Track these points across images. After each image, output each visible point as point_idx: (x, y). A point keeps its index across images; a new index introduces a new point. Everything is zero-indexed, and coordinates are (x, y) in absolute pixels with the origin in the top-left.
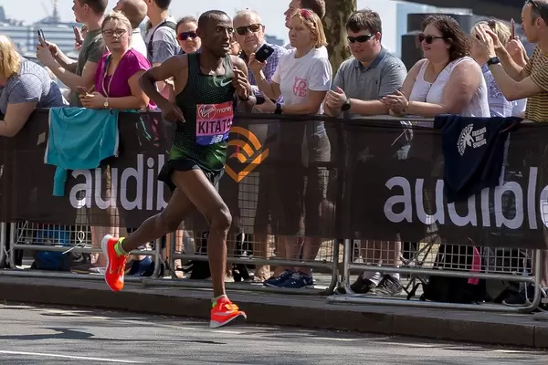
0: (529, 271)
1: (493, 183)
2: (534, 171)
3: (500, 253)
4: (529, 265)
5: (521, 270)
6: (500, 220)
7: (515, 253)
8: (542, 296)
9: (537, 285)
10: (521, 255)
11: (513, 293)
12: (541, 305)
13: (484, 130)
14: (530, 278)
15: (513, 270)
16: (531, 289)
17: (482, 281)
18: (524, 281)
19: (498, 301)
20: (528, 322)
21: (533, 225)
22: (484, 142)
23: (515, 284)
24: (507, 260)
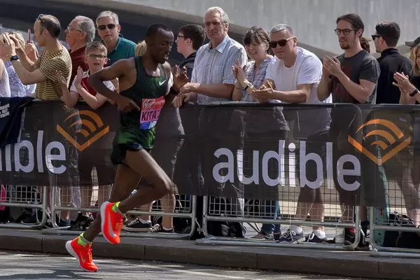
0: (39, 201)
1: (13, 141)
2: (41, 133)
3: (19, 189)
4: (38, 197)
5: (34, 201)
6: (18, 167)
7: (29, 189)
8: (48, 217)
9: (44, 211)
10: (33, 190)
11: (28, 216)
12: (47, 224)
13: (8, 105)
14: (40, 206)
15: (28, 200)
16: (40, 213)
17: (8, 208)
18: (35, 208)
19: (18, 221)
20: (38, 235)
21: (41, 170)
22: (8, 114)
23: (30, 209)
24: (24, 194)
